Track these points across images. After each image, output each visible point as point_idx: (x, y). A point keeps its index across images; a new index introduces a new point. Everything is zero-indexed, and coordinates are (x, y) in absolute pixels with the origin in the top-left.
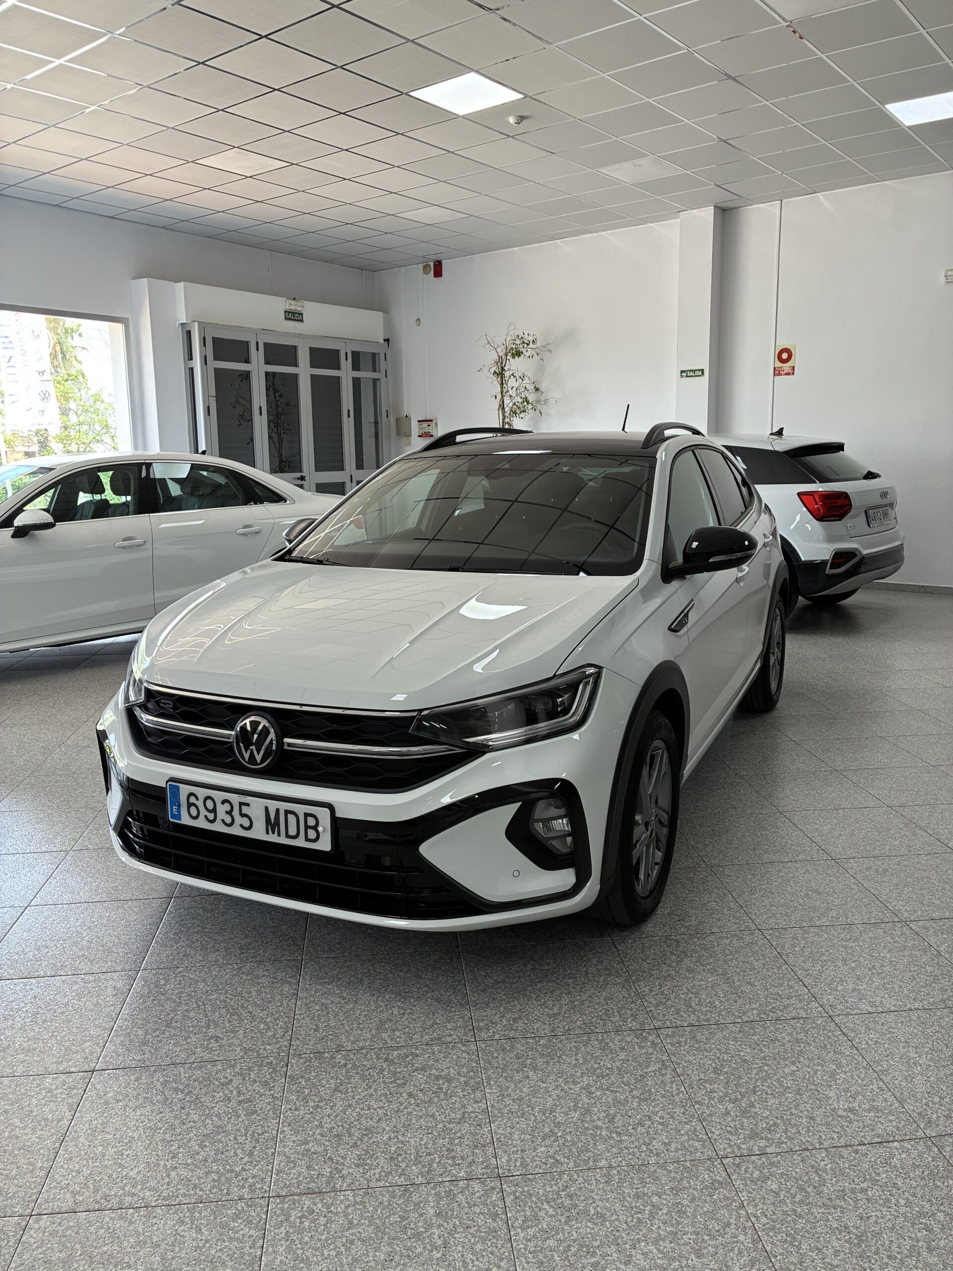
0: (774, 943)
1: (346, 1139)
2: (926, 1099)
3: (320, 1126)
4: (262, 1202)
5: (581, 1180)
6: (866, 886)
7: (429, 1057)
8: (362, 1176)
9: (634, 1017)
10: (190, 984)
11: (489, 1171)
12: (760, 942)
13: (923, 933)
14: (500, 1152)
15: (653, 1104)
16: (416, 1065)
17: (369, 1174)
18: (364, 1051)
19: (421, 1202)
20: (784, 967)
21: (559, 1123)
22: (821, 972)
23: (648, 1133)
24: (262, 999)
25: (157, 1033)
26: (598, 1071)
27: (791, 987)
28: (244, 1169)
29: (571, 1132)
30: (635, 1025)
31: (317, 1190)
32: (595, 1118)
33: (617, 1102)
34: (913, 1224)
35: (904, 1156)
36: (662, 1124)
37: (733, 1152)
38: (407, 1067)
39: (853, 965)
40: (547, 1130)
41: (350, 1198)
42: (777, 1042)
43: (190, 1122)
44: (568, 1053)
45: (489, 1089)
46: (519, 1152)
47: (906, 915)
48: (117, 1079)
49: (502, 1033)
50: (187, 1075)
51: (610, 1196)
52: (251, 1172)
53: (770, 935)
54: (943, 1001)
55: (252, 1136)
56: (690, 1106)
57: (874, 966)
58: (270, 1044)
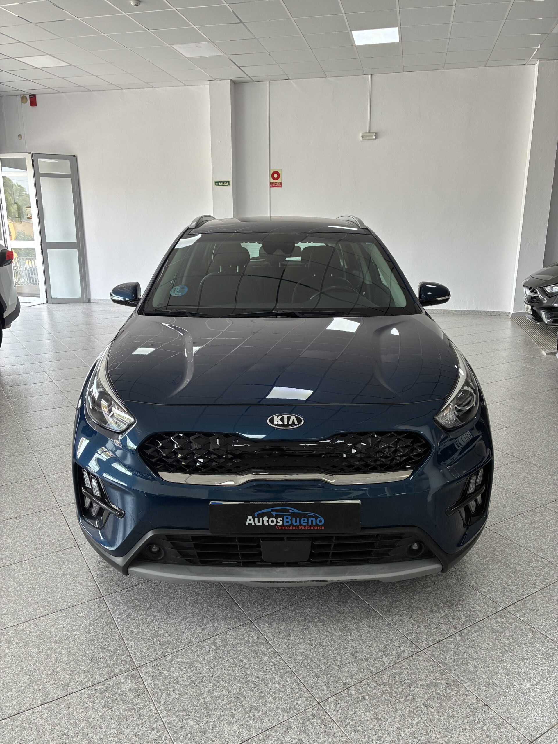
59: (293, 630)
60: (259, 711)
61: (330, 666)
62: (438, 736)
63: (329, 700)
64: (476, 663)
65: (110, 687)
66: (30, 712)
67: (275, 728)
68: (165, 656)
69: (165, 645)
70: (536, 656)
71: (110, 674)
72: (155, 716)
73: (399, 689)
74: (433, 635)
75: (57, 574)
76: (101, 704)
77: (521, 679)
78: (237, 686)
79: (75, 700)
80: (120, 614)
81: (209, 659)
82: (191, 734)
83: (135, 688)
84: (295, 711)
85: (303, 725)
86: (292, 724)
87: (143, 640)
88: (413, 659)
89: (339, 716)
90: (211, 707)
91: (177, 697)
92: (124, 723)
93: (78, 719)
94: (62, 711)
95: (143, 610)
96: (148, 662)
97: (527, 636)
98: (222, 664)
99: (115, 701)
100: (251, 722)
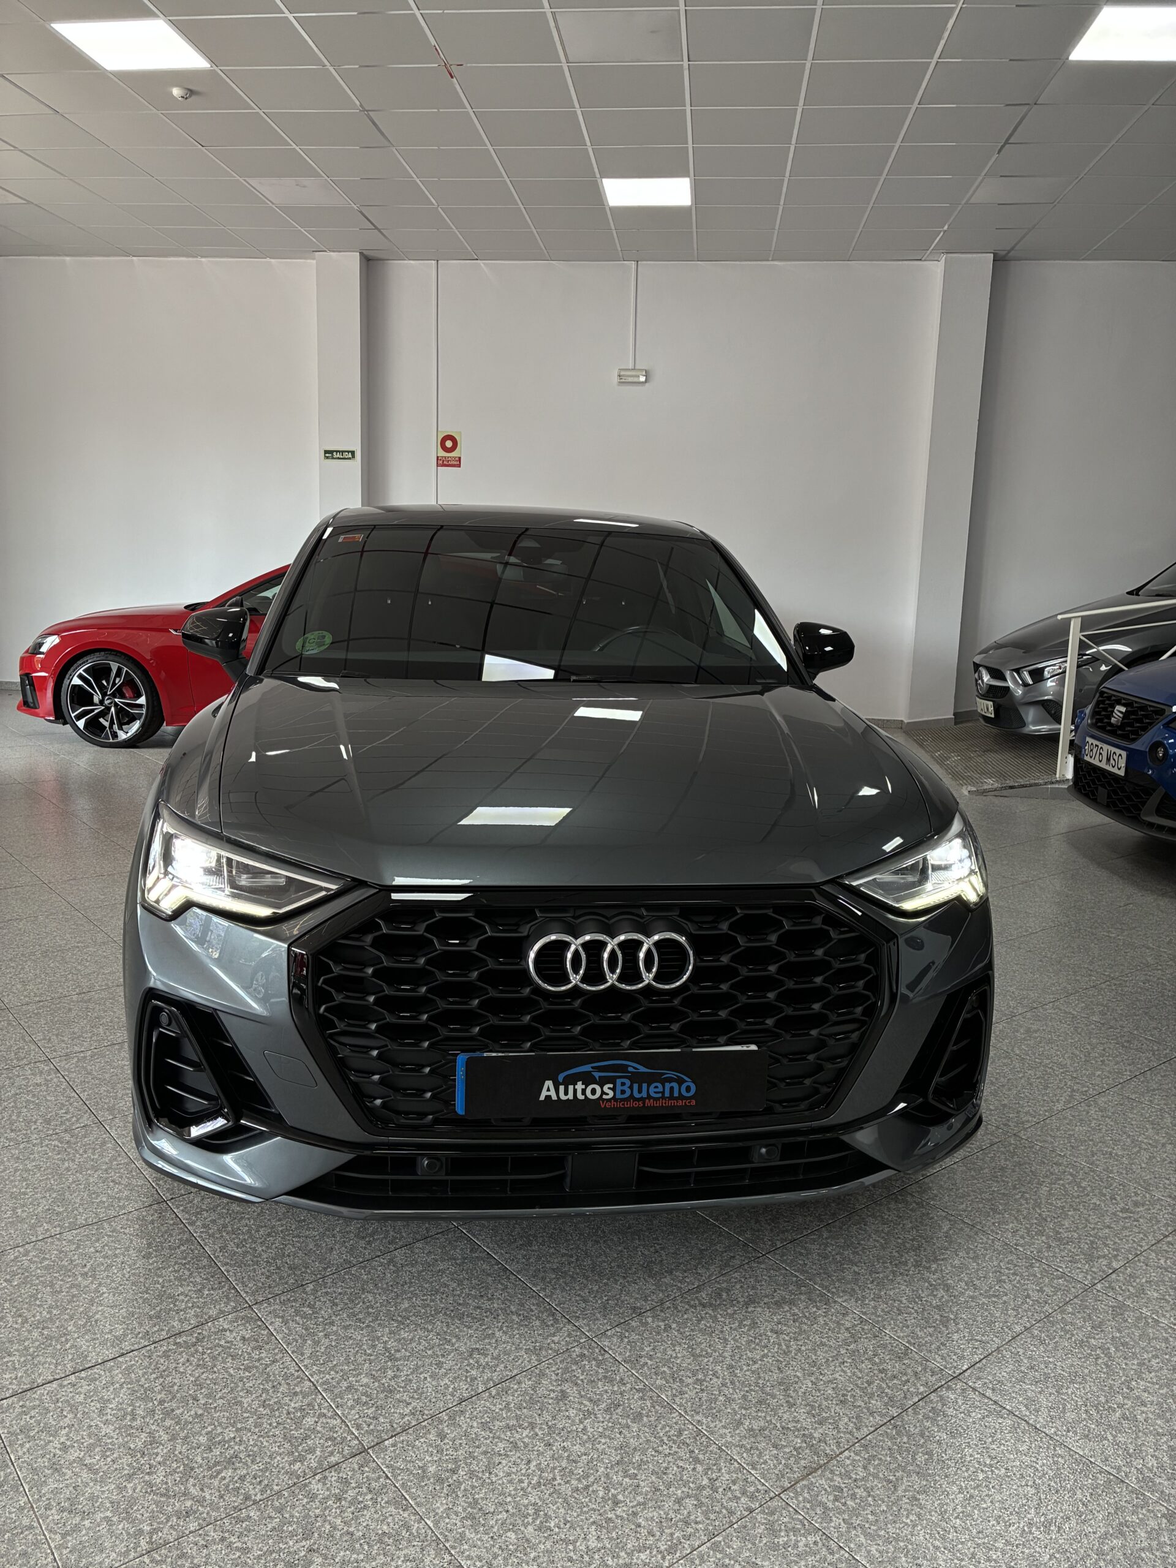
26: (908, 1245)
28: (712, 1480)
31: (814, 1465)
38: (734, 1305)
40: (937, 1317)
41: (856, 1458)
43: (579, 1456)
44: (861, 1237)
49: (778, 1238)
50: (500, 1407)
52: (723, 1478)
55: (672, 1440)
59: (535, 1236)
60: (486, 1355)
61: (606, 1284)
62: (798, 1374)
63: (609, 1333)
64: (856, 1269)
65: (204, 1338)
66: (54, 1386)
67: (517, 1377)
68: (302, 1285)
69: (300, 1270)
70: (957, 1255)
71: (202, 1317)
72: (296, 1374)
73: (729, 1311)
74: (783, 1232)
75: (68, 1169)
76: (191, 1364)
77: (933, 1288)
78: (442, 1322)
79: (140, 1361)
80: (204, 1226)
81: (385, 1286)
82: (367, 1396)
83: (252, 1336)
84: (550, 1352)
85: (566, 1370)
86: (547, 1371)
87: (257, 1264)
88: (751, 1268)
89: (628, 1354)
90: (398, 1355)
91: (333, 1344)
92: (239, 1389)
93: (151, 1389)
94: (116, 1379)
95: (249, 1219)
96: (270, 1296)
97: (940, 1226)
98: (412, 1292)
99: (216, 1358)
100: (474, 1372)
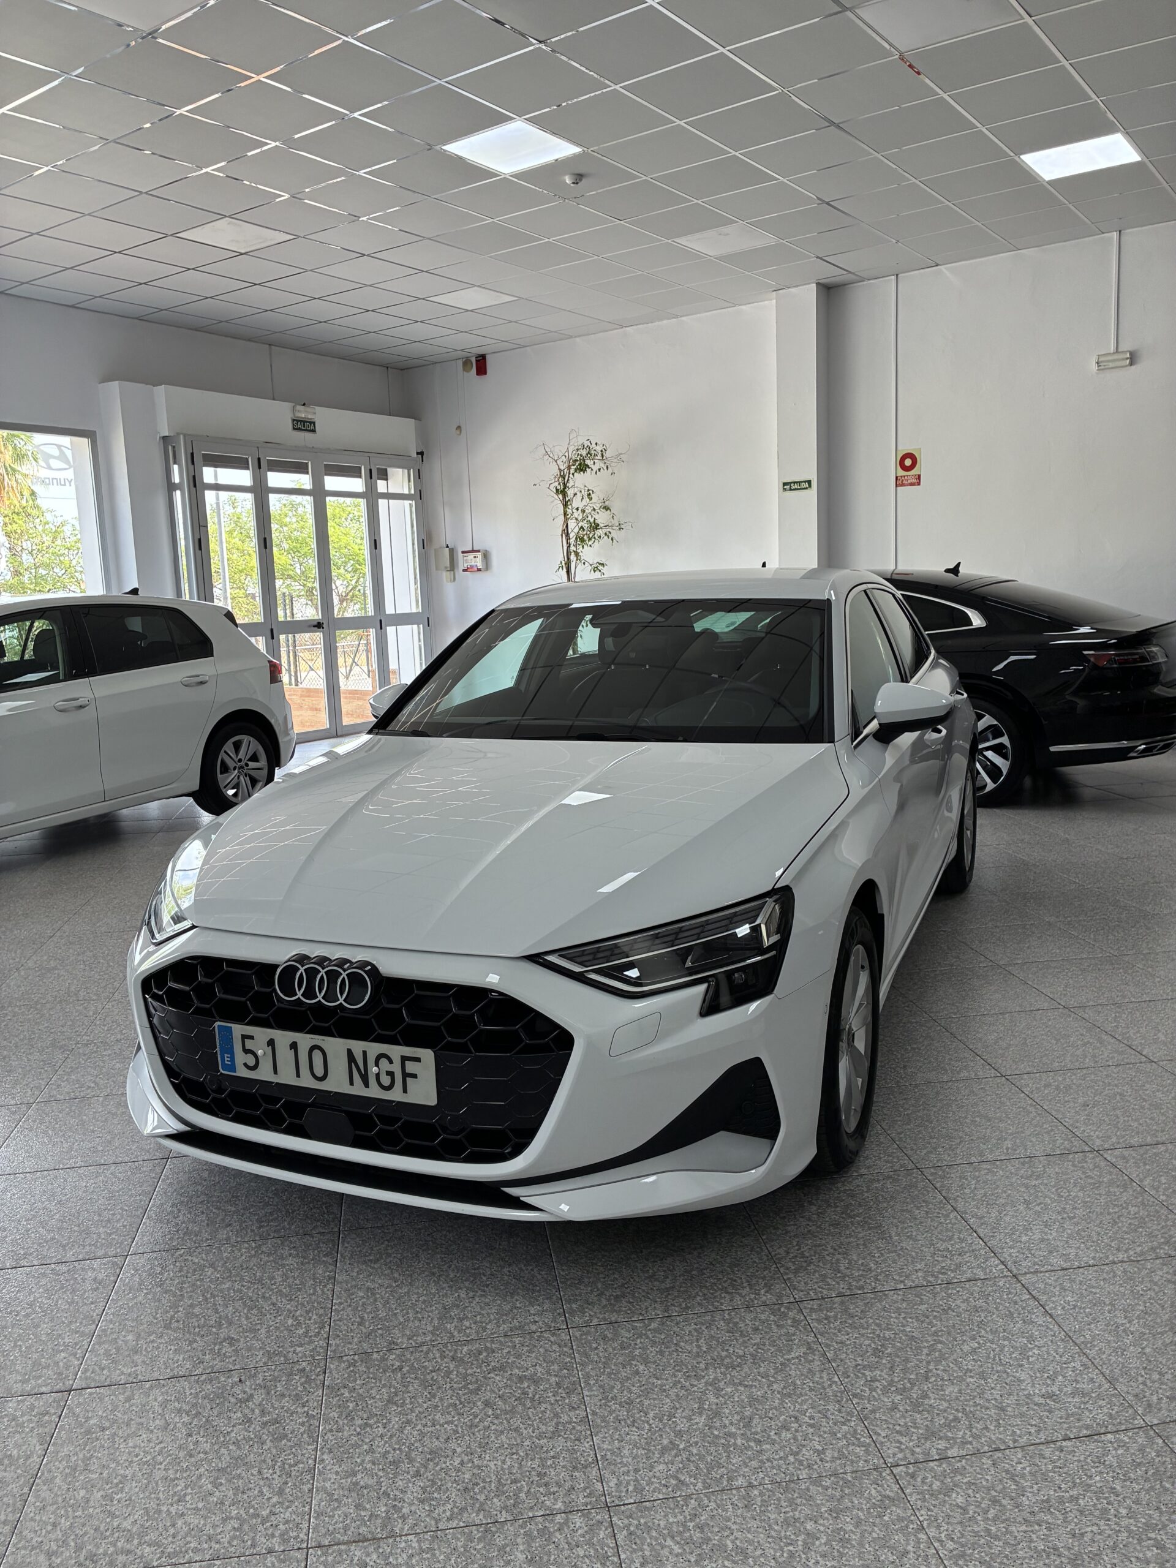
0: (938, 1185)
1: (404, 1466)
2: (1142, 1376)
3: (371, 1451)
4: (298, 1554)
5: (713, 1505)
6: (1045, 1107)
7: (509, 1352)
8: (429, 1515)
9: (769, 1288)
10: (195, 1270)
11: (594, 1499)
12: (921, 1185)
13: (1120, 1164)
14: (606, 1474)
15: (799, 1400)
16: (493, 1364)
17: (437, 1511)
18: (425, 1348)
19: (507, 1545)
20: (952, 1216)
21: (680, 1431)
22: (998, 1220)
23: (795, 1439)
24: (290, 1286)
25: (152, 1338)
26: (727, 1360)
27: (962, 1240)
28: (273, 1513)
29: (696, 1443)
30: (769, 1298)
31: (370, 1536)
32: (727, 1422)
33: (753, 1401)
34: (1140, 1540)
35: (1120, 1451)
36: (812, 1426)
37: (905, 1458)
38: (481, 1367)
39: (1038, 1208)
40: (665, 1442)
41: (413, 1545)
42: (950, 1312)
43: (199, 1453)
44: (687, 1338)
45: (588, 1390)
46: (632, 1473)
47: (1098, 1142)
48: (101, 1399)
49: (601, 1317)
50: (193, 1391)
51: (754, 1524)
52: (282, 1516)
53: (932, 1174)
54: (1153, 1249)
55: (282, 1468)
56: (847, 1400)
57: (1065, 1208)
58: (301, 1345)
